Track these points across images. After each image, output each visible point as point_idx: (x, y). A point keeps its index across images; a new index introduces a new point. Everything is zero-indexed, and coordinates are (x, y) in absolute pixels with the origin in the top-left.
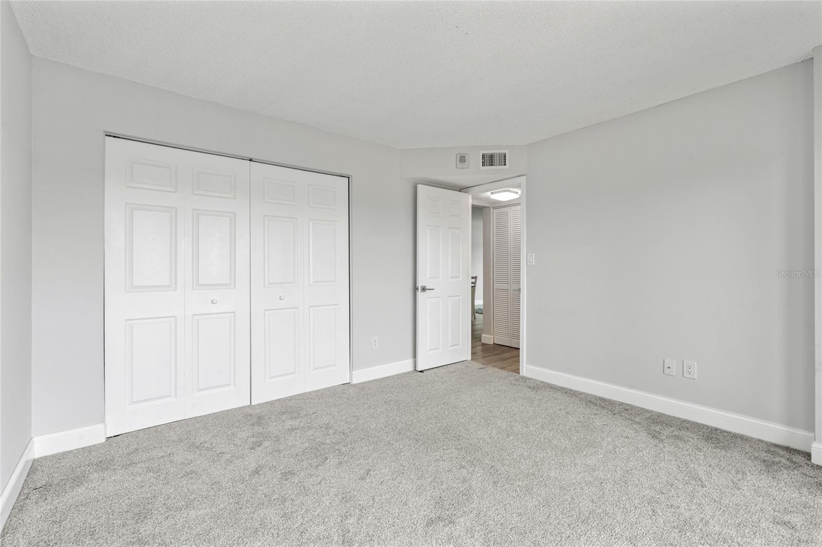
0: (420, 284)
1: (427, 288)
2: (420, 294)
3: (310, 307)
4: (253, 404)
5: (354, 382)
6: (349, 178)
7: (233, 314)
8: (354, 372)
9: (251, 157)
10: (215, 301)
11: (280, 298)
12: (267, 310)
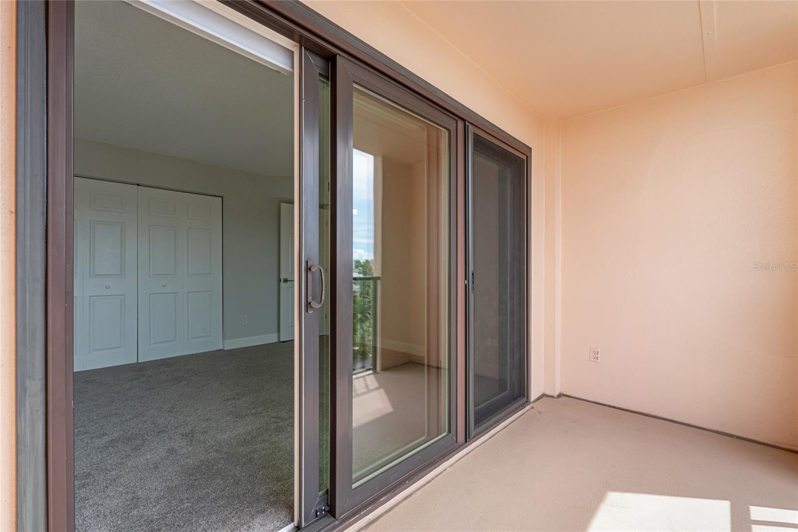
0: (282, 277)
1: (289, 280)
2: (282, 283)
3: (189, 292)
4: (139, 362)
5: (226, 348)
6: (222, 198)
7: (123, 296)
8: (226, 341)
9: (139, 183)
10: (108, 287)
11: (163, 286)
12: (151, 294)
